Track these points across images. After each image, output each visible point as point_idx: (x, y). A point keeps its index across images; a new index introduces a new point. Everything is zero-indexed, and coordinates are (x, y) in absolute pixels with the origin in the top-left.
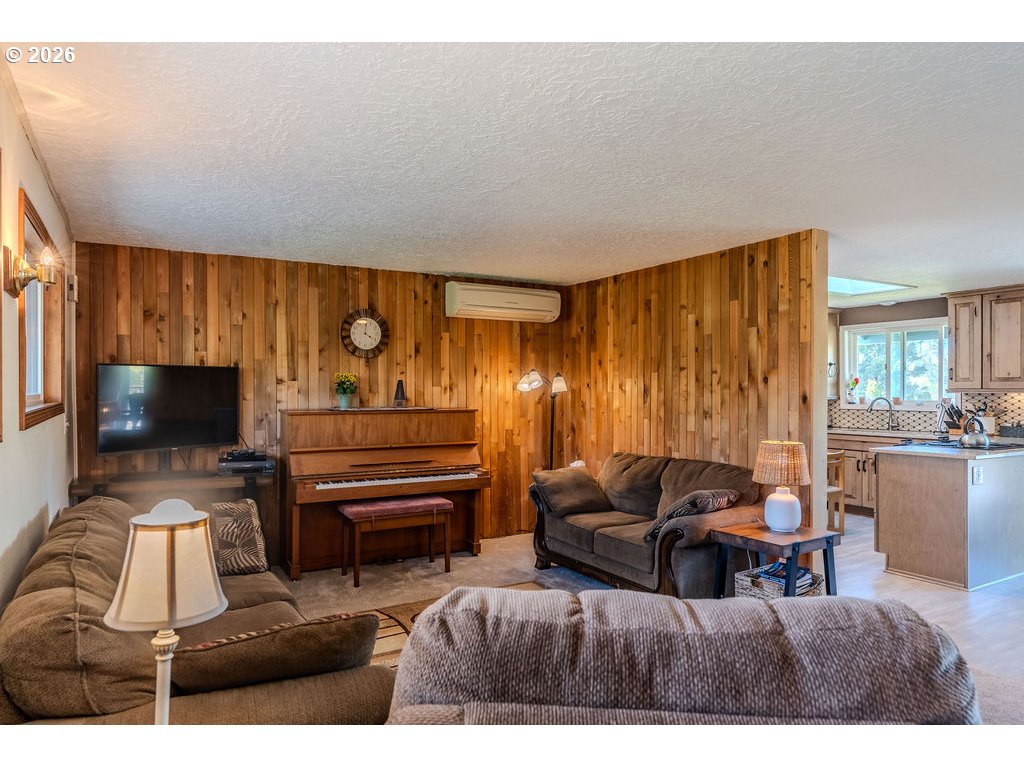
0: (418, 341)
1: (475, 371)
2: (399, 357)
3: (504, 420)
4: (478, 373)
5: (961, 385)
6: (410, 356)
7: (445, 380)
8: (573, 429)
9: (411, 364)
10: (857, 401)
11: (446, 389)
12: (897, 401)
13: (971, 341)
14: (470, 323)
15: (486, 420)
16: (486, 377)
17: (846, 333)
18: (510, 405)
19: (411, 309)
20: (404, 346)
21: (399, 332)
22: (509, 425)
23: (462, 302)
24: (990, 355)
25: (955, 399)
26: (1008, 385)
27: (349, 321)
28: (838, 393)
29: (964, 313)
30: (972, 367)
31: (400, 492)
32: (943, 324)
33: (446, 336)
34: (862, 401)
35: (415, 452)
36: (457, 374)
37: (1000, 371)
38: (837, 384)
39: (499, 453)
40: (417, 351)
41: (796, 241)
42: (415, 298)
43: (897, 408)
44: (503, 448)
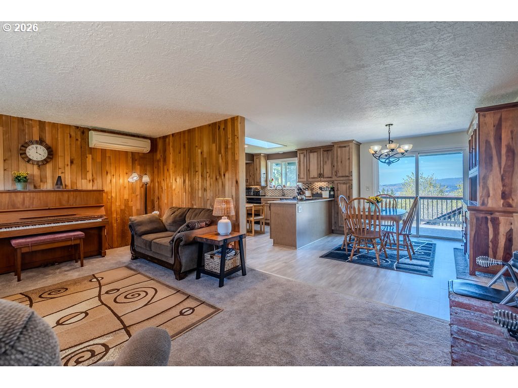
0: (72, 158)
1: (107, 173)
2: (61, 164)
3: (124, 195)
4: (108, 174)
5: (301, 180)
6: (67, 165)
7: (89, 176)
8: (158, 198)
9: (68, 169)
10: (273, 186)
11: (90, 181)
12: (284, 186)
13: (304, 165)
14: (104, 151)
15: (114, 195)
16: (113, 175)
17: (269, 162)
18: (127, 188)
19: (67, 142)
20: (63, 159)
21: (60, 153)
22: (126, 197)
23: (96, 140)
24: (309, 170)
25: (300, 185)
26: (314, 180)
27: (25, 146)
28: (267, 184)
29: (302, 156)
30: (304, 174)
31: (52, 230)
32: (296, 160)
33: (90, 157)
34: (274, 186)
35: (65, 210)
36: (96, 174)
37: (312, 176)
38: (266, 181)
39: (121, 210)
40: (72, 162)
41: (234, 120)
42: (70, 137)
43: (285, 188)
44: (123, 207)
